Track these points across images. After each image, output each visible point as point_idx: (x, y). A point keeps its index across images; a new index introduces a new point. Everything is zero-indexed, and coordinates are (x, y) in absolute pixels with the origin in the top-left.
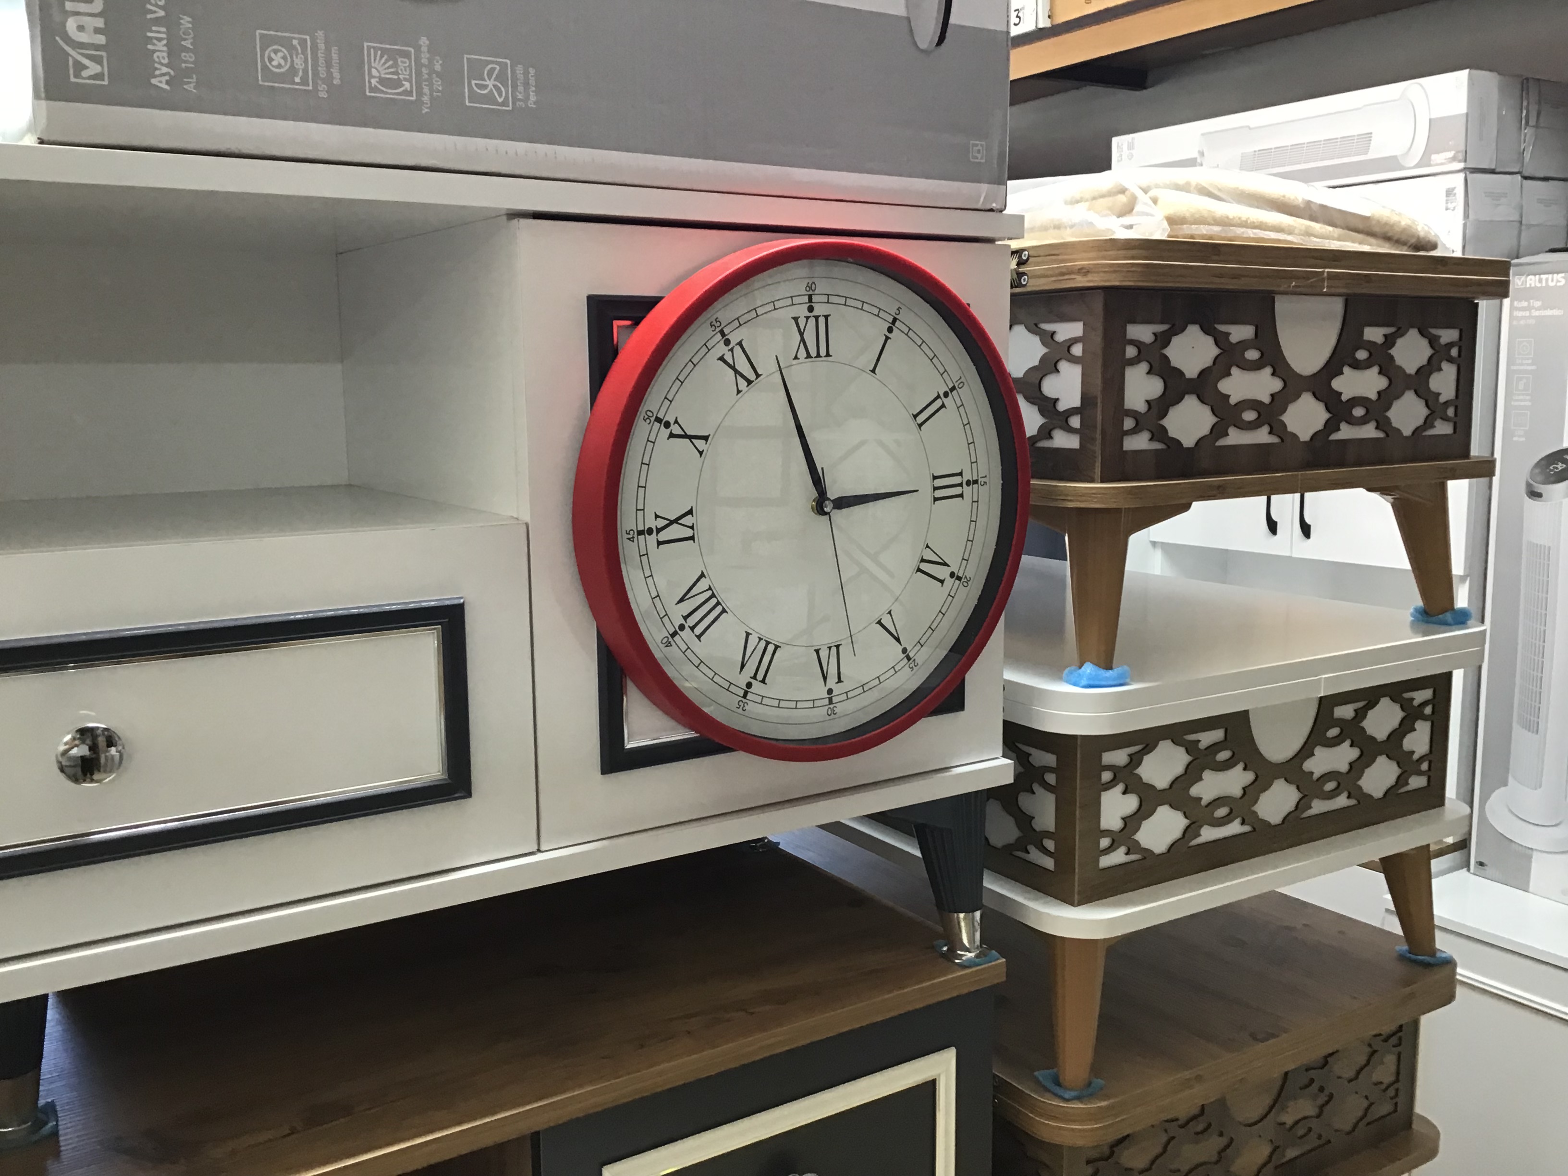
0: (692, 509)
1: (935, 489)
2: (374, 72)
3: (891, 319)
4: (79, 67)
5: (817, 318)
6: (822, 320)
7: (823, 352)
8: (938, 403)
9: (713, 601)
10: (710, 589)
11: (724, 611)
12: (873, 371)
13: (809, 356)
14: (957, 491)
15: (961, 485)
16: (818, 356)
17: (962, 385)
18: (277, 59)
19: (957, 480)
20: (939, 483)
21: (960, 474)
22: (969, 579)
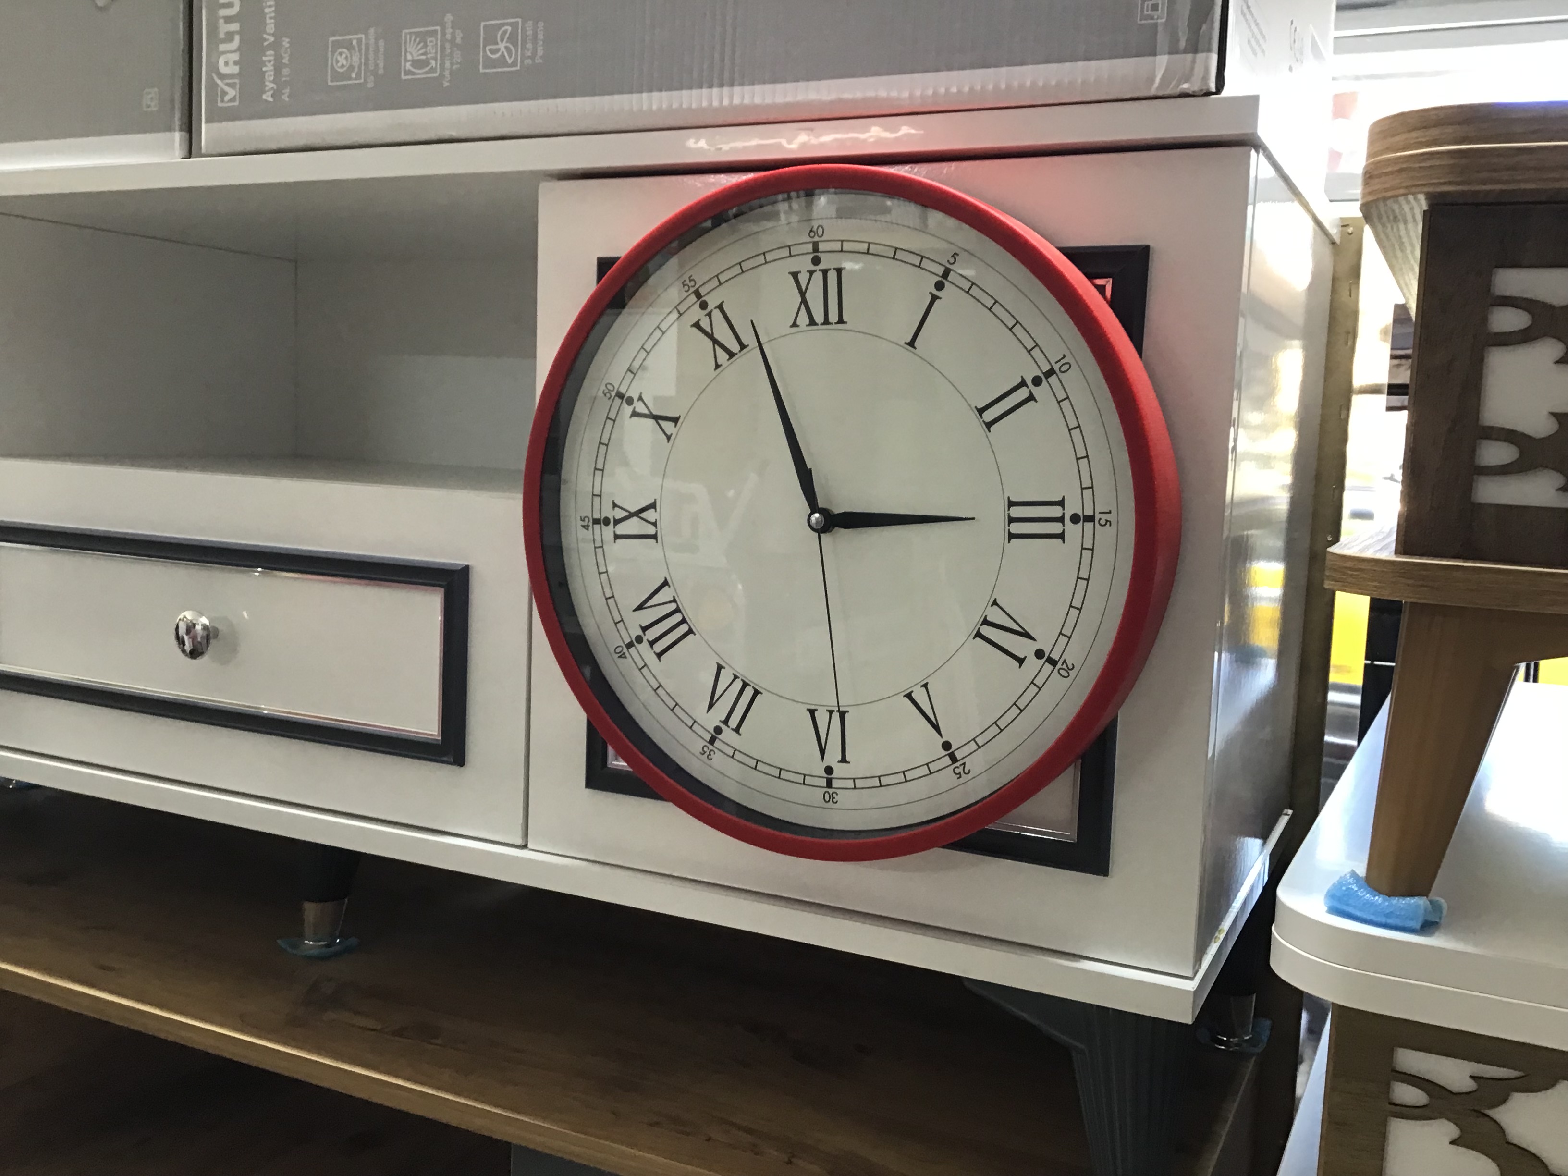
0: (655, 502)
1: (1011, 520)
2: (409, 57)
3: (940, 270)
4: (224, 93)
5: (825, 272)
6: (832, 277)
7: (833, 317)
8: (1023, 394)
9: (677, 618)
10: (674, 601)
11: (690, 631)
12: (912, 344)
13: (812, 322)
14: (1056, 528)
15: (1061, 520)
16: (826, 322)
17: (1067, 366)
18: (342, 60)
19: (1056, 512)
20: (1016, 512)
21: (1061, 503)
22: (1071, 667)
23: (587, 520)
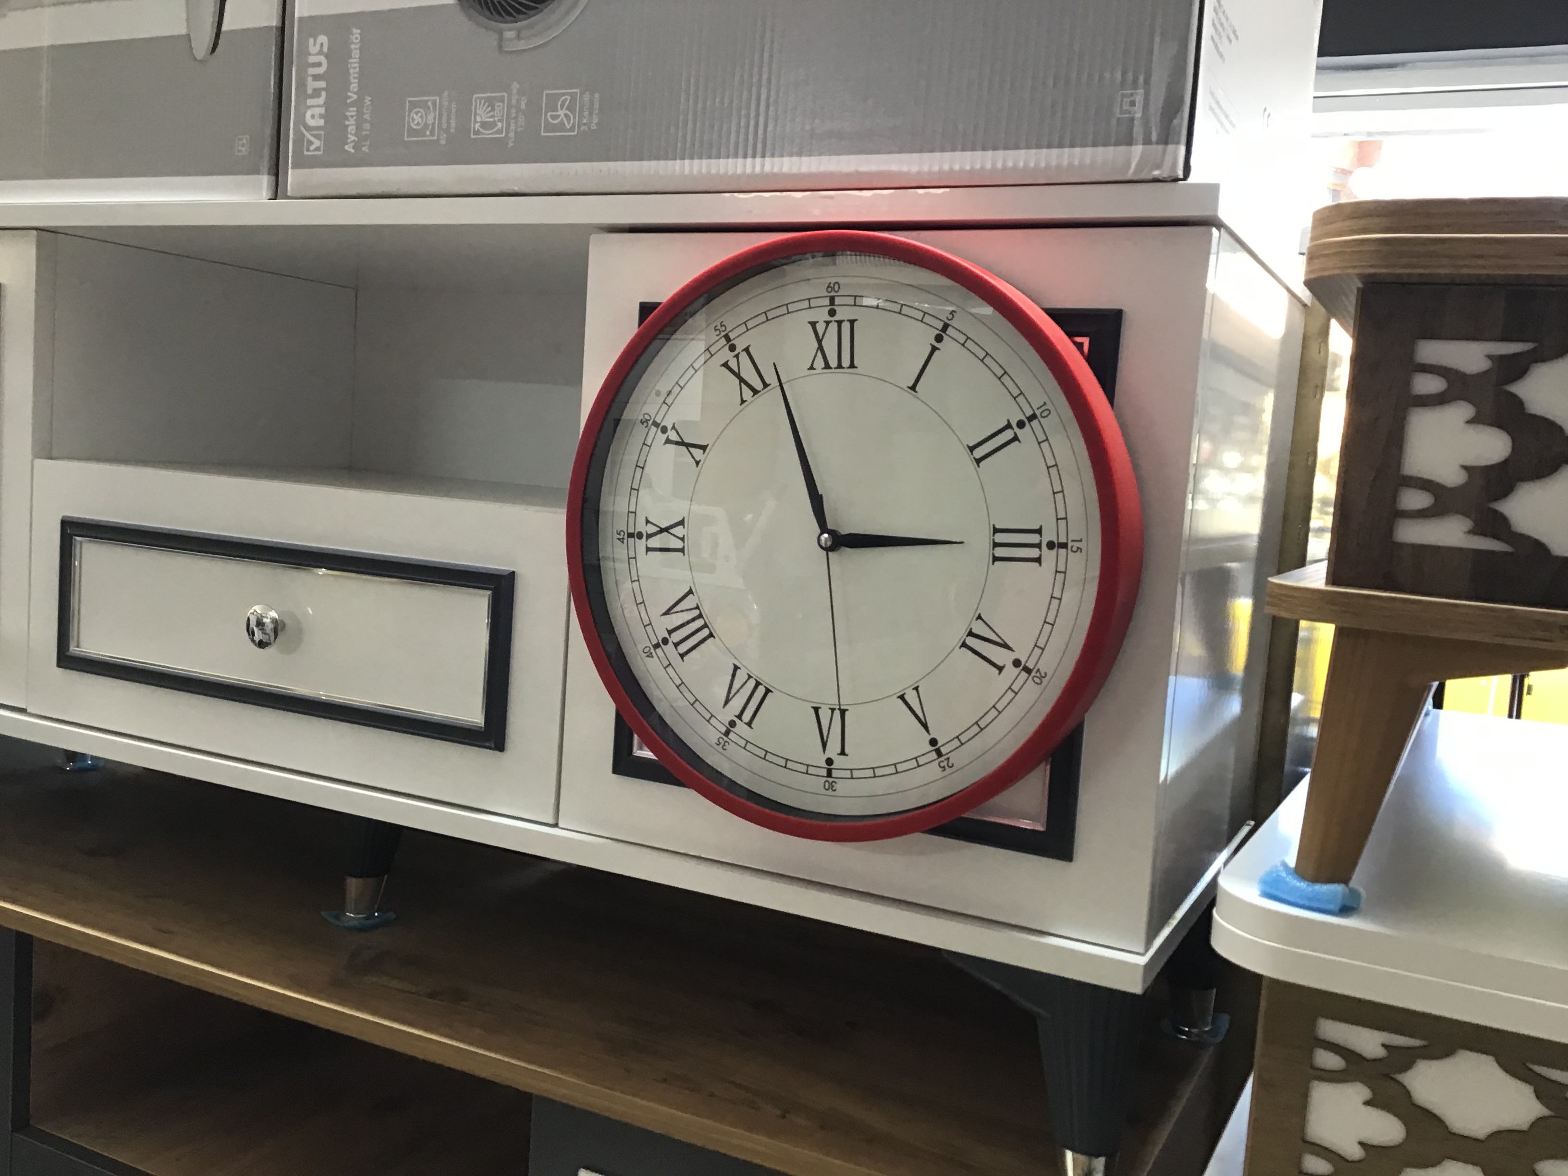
0: (683, 520)
1: (996, 545)
2: (478, 119)
3: (940, 325)
4: (310, 143)
5: (840, 323)
6: (846, 327)
7: (846, 362)
8: (1008, 435)
9: (699, 623)
10: (697, 608)
11: (711, 635)
12: (913, 388)
13: (827, 366)
14: (1034, 553)
15: (1039, 546)
16: (840, 366)
17: (1047, 412)
18: (417, 118)
19: (1034, 539)
20: (1000, 538)
21: (1039, 531)
22: (1043, 675)
23: (622, 533)
